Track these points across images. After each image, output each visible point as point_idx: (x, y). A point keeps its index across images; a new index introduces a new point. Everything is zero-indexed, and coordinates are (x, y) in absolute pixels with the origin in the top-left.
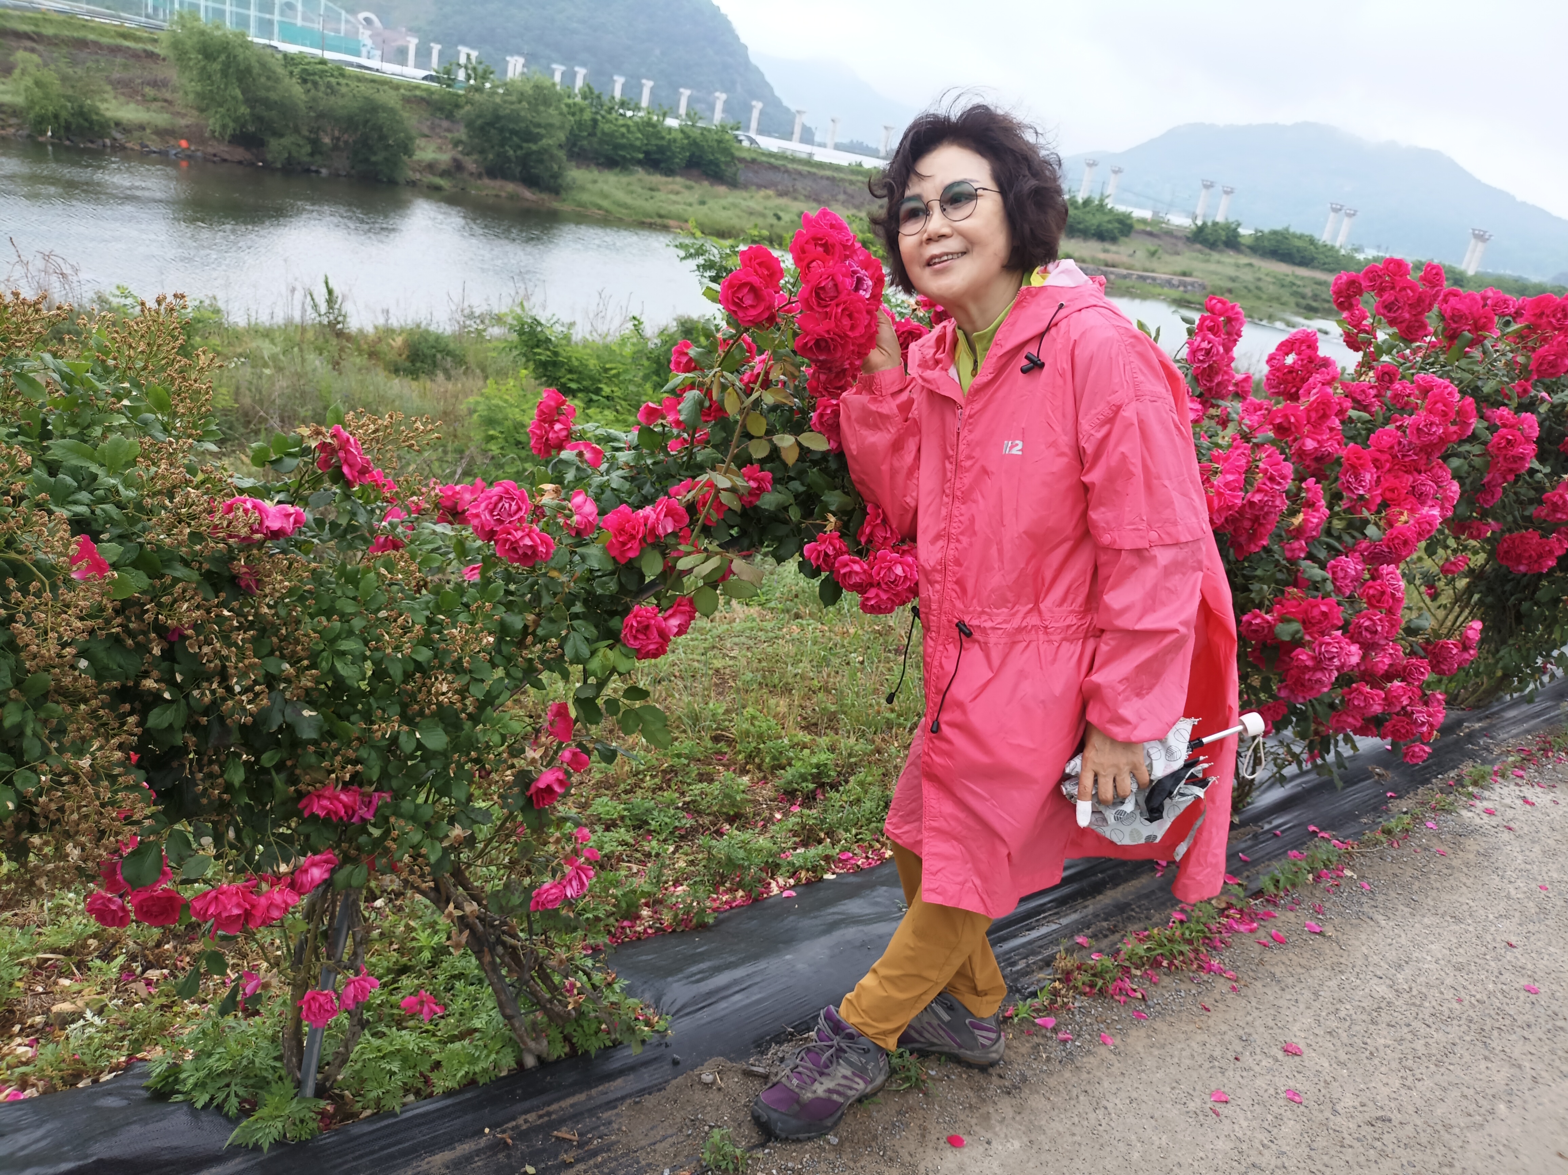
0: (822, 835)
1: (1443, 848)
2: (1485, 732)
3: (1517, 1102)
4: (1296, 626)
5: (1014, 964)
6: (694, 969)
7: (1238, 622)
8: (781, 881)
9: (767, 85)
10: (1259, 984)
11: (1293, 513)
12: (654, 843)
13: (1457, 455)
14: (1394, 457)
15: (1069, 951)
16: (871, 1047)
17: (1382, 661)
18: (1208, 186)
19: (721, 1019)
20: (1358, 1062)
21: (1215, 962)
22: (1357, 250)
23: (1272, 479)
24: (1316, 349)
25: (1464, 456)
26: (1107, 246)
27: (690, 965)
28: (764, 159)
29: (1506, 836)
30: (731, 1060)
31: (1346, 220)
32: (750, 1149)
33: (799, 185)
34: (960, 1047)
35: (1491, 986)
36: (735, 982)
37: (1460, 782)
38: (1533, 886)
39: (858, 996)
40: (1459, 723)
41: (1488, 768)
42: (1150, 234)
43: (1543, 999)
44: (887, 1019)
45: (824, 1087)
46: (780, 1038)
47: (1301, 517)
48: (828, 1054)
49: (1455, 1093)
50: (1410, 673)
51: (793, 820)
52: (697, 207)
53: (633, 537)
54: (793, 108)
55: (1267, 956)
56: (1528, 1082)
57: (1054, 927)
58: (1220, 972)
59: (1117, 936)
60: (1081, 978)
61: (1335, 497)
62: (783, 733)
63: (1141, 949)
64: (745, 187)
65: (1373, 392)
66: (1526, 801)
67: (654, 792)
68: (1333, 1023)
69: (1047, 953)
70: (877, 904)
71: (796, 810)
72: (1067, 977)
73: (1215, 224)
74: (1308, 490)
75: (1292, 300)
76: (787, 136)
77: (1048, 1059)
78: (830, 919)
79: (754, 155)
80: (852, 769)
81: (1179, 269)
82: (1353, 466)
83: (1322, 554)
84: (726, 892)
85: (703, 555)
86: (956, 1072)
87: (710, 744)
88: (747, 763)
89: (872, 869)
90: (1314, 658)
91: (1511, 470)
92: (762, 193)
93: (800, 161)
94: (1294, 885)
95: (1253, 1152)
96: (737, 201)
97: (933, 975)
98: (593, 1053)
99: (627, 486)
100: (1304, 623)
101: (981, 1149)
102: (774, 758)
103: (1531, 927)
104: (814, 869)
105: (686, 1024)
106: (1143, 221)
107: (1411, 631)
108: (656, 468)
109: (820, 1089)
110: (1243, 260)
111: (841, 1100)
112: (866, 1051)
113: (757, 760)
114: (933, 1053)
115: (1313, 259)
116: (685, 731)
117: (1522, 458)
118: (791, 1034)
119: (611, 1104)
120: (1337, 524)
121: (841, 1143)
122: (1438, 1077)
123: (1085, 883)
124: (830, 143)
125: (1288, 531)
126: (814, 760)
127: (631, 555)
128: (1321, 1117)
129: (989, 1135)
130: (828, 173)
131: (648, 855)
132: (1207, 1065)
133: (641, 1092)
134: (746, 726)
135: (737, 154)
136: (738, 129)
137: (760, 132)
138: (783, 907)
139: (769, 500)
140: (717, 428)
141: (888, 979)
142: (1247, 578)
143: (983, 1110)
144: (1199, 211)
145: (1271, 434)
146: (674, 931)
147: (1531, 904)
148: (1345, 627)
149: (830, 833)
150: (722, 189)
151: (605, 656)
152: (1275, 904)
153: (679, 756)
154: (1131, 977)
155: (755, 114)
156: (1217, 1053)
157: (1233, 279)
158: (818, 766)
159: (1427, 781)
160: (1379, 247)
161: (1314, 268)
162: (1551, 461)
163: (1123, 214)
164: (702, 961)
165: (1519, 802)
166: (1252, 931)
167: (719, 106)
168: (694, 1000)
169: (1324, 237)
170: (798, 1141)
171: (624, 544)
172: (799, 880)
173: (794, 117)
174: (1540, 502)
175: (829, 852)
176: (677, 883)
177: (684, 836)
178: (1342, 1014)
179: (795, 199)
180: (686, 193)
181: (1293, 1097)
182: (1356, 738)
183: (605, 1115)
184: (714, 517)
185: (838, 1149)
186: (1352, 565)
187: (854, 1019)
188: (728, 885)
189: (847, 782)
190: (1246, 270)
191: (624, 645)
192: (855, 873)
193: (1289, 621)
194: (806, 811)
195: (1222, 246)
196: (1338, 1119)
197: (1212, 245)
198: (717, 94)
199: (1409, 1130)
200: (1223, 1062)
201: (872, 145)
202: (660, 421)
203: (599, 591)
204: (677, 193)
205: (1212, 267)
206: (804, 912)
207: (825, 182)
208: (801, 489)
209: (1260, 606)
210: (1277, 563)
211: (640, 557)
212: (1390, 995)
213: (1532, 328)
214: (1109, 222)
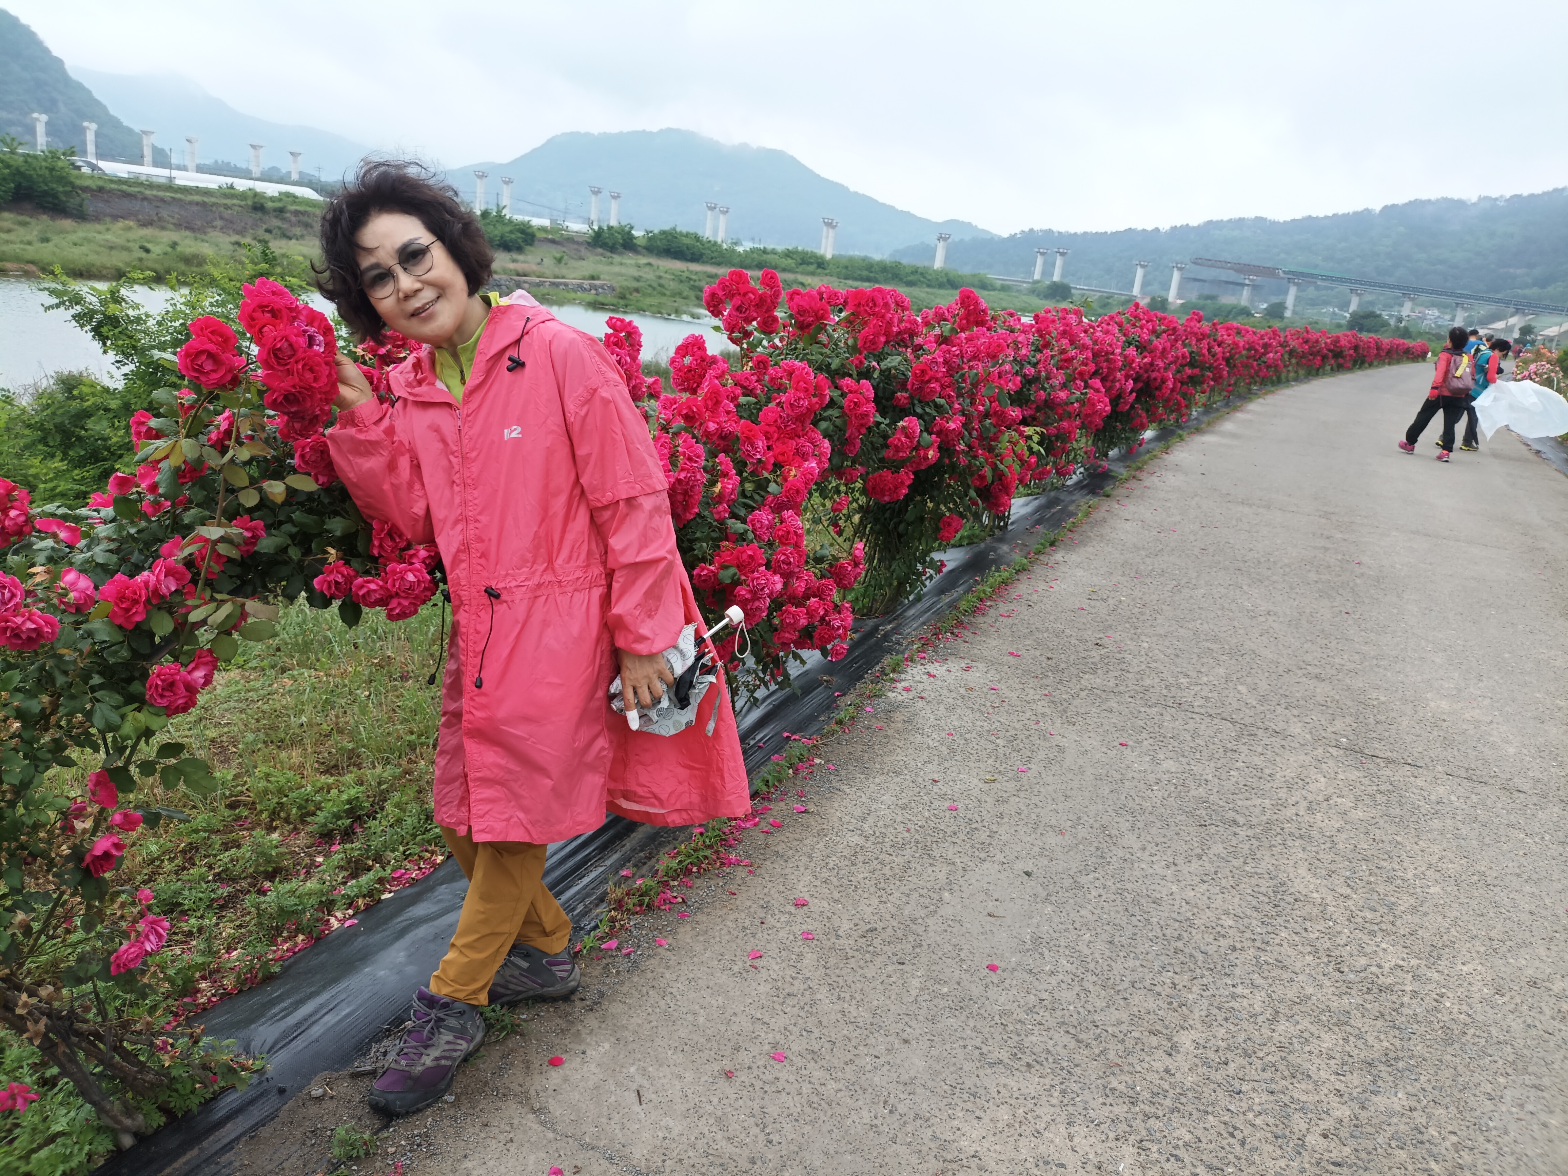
0: (370, 863)
1: (880, 724)
2: (895, 631)
3: (956, 888)
4: (733, 570)
5: (574, 909)
6: (276, 1010)
7: (691, 577)
8: (339, 915)
9: (98, 103)
10: (768, 863)
11: (713, 483)
12: (193, 921)
13: (825, 419)
14: (779, 428)
15: (617, 884)
16: (466, 1008)
17: (799, 586)
18: (597, 192)
19: (317, 1040)
20: (848, 896)
21: (732, 856)
22: (736, 244)
23: (690, 459)
24: (705, 349)
25: (828, 419)
26: (515, 256)
27: (270, 1009)
28: (113, 186)
29: (920, 704)
30: (336, 1070)
31: (722, 217)
32: (375, 1133)
33: (164, 214)
34: (542, 986)
35: (927, 814)
36: (322, 1006)
37: (883, 672)
38: (943, 735)
39: (444, 970)
40: (876, 629)
41: (900, 657)
42: (553, 241)
43: (961, 812)
44: (474, 980)
45: (432, 1057)
46: (379, 1036)
47: (719, 485)
48: (428, 1028)
49: (915, 895)
50: (823, 591)
51: (336, 857)
52: (38, 245)
53: (136, 602)
54: (137, 128)
55: (771, 840)
56: (961, 872)
57: (601, 869)
58: (738, 863)
59: (654, 860)
60: (630, 902)
61: (741, 466)
62: (304, 782)
63: (674, 864)
64: (97, 218)
65: (754, 378)
66: (930, 675)
67: (176, 873)
68: (825, 874)
69: (599, 892)
70: (440, 901)
71: (337, 848)
72: (619, 905)
73: (610, 228)
74: (721, 463)
75: (692, 294)
76: (138, 160)
77: (618, 972)
78: (399, 927)
79: (101, 183)
80: (383, 797)
81: (587, 274)
82: (747, 438)
83: (742, 512)
84: (285, 941)
85: (213, 605)
86: (544, 1010)
87: (227, 812)
88: (273, 820)
89: (427, 878)
90: (750, 592)
91: (862, 425)
92: (121, 224)
93: (159, 187)
94: (780, 781)
95: (787, 986)
96: (90, 235)
97: (505, 928)
98: (195, 1109)
99: (114, 558)
100: (738, 567)
101: (579, 1060)
102: (300, 808)
103: (946, 764)
104: (370, 894)
105: (282, 1056)
106: (543, 229)
107: (819, 560)
108: (142, 535)
109: (428, 1061)
110: (643, 260)
111: (449, 1063)
112: (462, 1013)
113: (282, 815)
114: (521, 1001)
115: (702, 255)
116: (194, 807)
117: (866, 415)
118: (388, 1030)
119: (228, 1147)
120: (749, 487)
121: (458, 1098)
122: (902, 889)
123: (619, 827)
124: (191, 165)
125: (712, 499)
126: (345, 797)
127: (138, 618)
128: (829, 944)
129: (582, 1048)
130: (197, 198)
131: (190, 934)
132: (741, 935)
133: (255, 1127)
134: (262, 784)
135: (78, 182)
136: (73, 154)
137: (100, 156)
138: (348, 935)
139: (267, 544)
140: (196, 489)
141: (468, 946)
142: (692, 541)
143: (573, 1030)
144: (593, 217)
145: (682, 423)
146: (240, 991)
147: (944, 748)
148: (768, 565)
149: (378, 858)
150: (67, 223)
151: (135, 719)
152: (769, 800)
153: (196, 831)
154: (671, 888)
155: (90, 137)
156: (747, 923)
157: (637, 279)
158: (349, 802)
159: (862, 677)
160: (753, 240)
161: (704, 262)
162: (890, 414)
163: (523, 223)
164: (283, 1001)
165: (925, 677)
166: (755, 825)
167: (41, 129)
168: (285, 1034)
169: (707, 233)
170: (419, 1111)
171: (127, 610)
172: (358, 907)
173: (141, 139)
174: (887, 446)
175: (382, 874)
176: (229, 950)
177: (223, 906)
178: (831, 866)
179: (163, 228)
180: (21, 231)
181: (807, 936)
182: (799, 651)
183: (224, 1159)
184: (216, 568)
185: (456, 1105)
186: (764, 516)
187: (445, 990)
188: (285, 934)
189: (382, 809)
190: (647, 269)
191: (152, 705)
192: (411, 886)
193: (727, 568)
194: (348, 846)
195: (621, 249)
196: (841, 941)
197: (612, 249)
198: (35, 115)
199: (890, 931)
200: (753, 929)
201: (243, 165)
202: (134, 490)
203: (112, 661)
204: (9, 231)
205: (617, 269)
206: (371, 930)
207: (195, 208)
208: (294, 530)
209: (704, 560)
210: (710, 525)
211: (148, 619)
212: (861, 841)
213: (855, 315)
214: (511, 232)
